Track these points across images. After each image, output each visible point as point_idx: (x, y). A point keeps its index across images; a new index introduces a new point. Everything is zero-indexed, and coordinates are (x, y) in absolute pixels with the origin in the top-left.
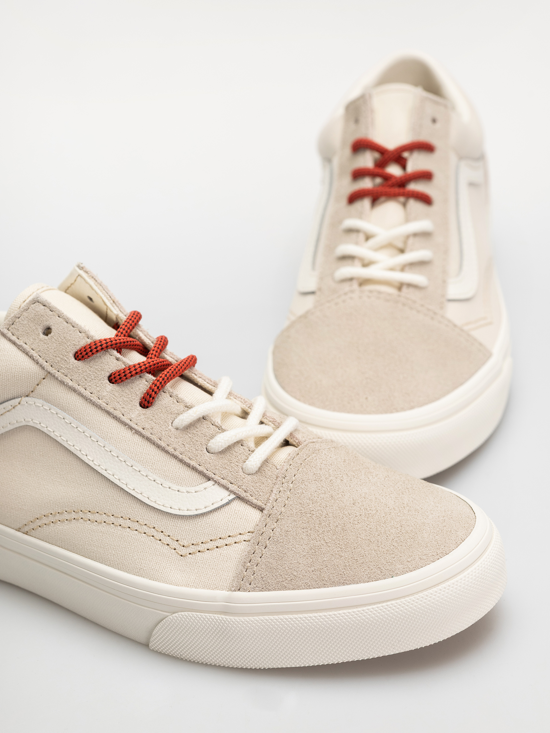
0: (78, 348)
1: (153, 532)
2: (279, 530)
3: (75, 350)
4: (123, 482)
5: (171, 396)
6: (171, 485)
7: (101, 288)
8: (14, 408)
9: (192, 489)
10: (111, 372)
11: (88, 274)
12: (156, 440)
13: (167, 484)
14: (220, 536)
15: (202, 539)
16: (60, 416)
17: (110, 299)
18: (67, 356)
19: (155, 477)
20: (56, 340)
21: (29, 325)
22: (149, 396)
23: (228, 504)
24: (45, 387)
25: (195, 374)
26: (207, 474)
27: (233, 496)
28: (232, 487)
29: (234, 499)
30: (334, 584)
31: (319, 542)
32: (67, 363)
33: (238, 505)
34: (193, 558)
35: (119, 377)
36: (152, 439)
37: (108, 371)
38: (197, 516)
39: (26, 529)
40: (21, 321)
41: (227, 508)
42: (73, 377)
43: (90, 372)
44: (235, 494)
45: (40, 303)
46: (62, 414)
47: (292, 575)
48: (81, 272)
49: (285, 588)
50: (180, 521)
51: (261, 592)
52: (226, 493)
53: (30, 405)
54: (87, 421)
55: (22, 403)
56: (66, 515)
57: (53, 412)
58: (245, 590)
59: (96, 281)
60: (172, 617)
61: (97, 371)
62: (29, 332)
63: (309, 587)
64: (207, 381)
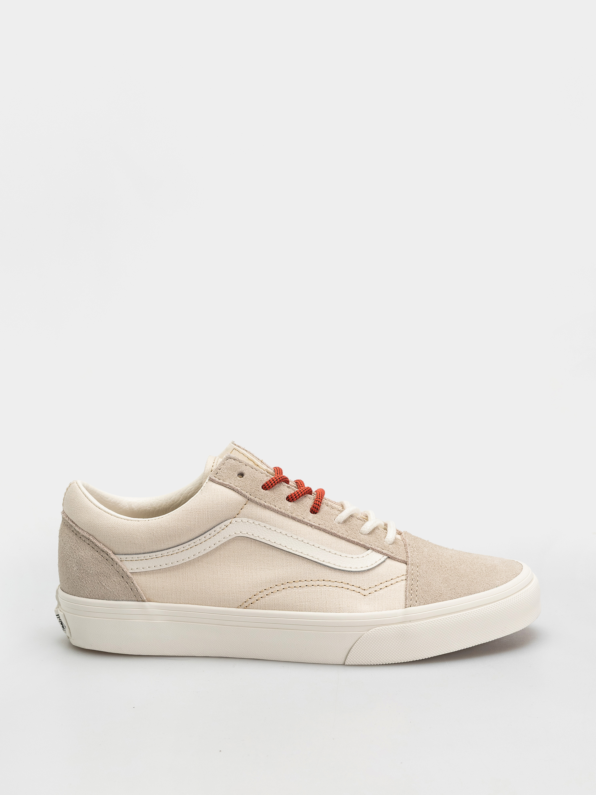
0: (264, 482)
1: (341, 585)
2: (421, 571)
3: (262, 484)
4: (315, 557)
5: (327, 506)
6: (346, 555)
7: (251, 455)
8: (227, 527)
9: (361, 556)
10: (287, 495)
11: (240, 447)
12: (330, 530)
13: (344, 555)
14: (386, 580)
15: (375, 583)
16: (262, 525)
17: (258, 460)
18: (259, 488)
19: (335, 552)
20: (249, 479)
21: (228, 472)
22: (314, 508)
23: (384, 561)
24: (247, 509)
25: (325, 499)
26: (367, 546)
27: (386, 557)
28: (384, 551)
29: (386, 559)
30: (465, 595)
31: (446, 575)
32: (260, 492)
33: (389, 561)
34: (373, 595)
35: (292, 499)
36: (327, 529)
37: (286, 495)
38: (368, 570)
39: (246, 604)
40: (222, 471)
41: (384, 564)
42: (266, 500)
43: (275, 496)
44: (386, 555)
45: (232, 459)
46: (263, 524)
47: (439, 594)
48: (236, 447)
49: (437, 601)
50: (358, 575)
51: (424, 605)
52: (381, 556)
53: (239, 522)
54: (280, 526)
55: (232, 522)
56: (276, 588)
57: (256, 523)
58: (414, 606)
59: (247, 451)
60: (369, 632)
61: (279, 495)
62: (230, 476)
63: (452, 599)
64: (334, 503)
